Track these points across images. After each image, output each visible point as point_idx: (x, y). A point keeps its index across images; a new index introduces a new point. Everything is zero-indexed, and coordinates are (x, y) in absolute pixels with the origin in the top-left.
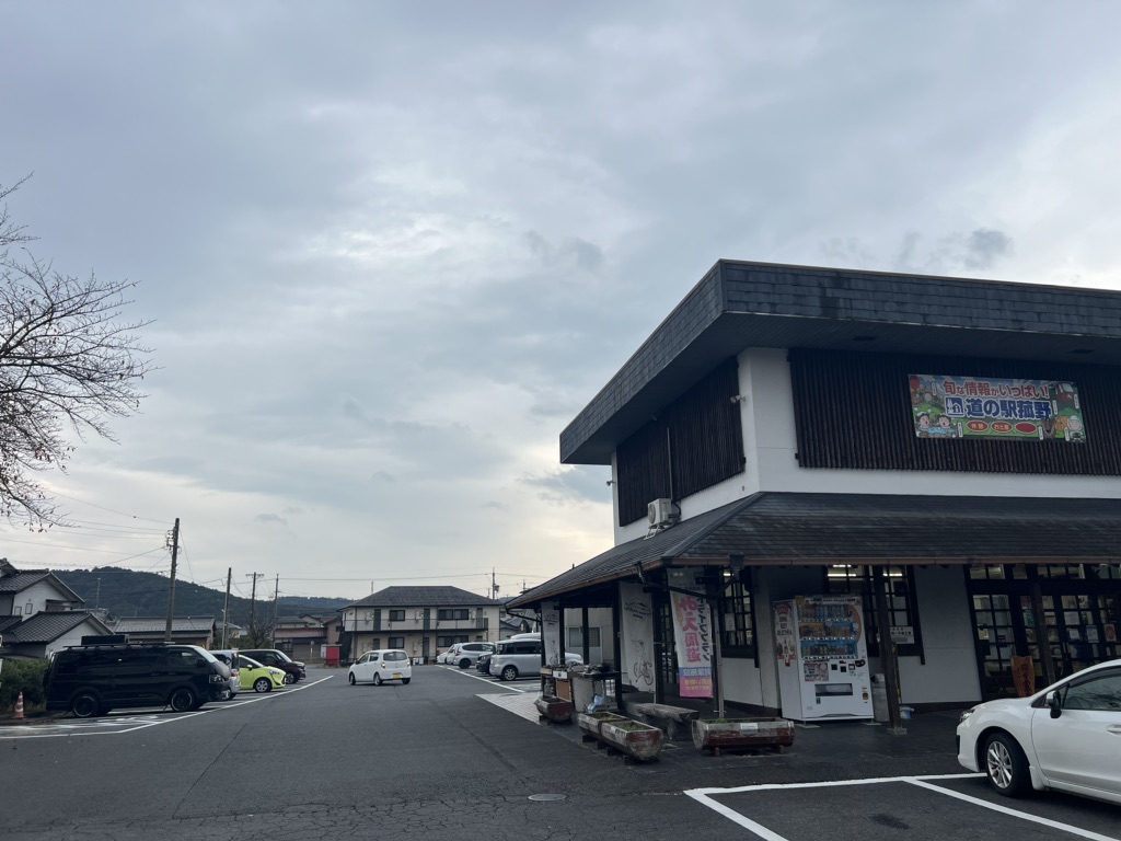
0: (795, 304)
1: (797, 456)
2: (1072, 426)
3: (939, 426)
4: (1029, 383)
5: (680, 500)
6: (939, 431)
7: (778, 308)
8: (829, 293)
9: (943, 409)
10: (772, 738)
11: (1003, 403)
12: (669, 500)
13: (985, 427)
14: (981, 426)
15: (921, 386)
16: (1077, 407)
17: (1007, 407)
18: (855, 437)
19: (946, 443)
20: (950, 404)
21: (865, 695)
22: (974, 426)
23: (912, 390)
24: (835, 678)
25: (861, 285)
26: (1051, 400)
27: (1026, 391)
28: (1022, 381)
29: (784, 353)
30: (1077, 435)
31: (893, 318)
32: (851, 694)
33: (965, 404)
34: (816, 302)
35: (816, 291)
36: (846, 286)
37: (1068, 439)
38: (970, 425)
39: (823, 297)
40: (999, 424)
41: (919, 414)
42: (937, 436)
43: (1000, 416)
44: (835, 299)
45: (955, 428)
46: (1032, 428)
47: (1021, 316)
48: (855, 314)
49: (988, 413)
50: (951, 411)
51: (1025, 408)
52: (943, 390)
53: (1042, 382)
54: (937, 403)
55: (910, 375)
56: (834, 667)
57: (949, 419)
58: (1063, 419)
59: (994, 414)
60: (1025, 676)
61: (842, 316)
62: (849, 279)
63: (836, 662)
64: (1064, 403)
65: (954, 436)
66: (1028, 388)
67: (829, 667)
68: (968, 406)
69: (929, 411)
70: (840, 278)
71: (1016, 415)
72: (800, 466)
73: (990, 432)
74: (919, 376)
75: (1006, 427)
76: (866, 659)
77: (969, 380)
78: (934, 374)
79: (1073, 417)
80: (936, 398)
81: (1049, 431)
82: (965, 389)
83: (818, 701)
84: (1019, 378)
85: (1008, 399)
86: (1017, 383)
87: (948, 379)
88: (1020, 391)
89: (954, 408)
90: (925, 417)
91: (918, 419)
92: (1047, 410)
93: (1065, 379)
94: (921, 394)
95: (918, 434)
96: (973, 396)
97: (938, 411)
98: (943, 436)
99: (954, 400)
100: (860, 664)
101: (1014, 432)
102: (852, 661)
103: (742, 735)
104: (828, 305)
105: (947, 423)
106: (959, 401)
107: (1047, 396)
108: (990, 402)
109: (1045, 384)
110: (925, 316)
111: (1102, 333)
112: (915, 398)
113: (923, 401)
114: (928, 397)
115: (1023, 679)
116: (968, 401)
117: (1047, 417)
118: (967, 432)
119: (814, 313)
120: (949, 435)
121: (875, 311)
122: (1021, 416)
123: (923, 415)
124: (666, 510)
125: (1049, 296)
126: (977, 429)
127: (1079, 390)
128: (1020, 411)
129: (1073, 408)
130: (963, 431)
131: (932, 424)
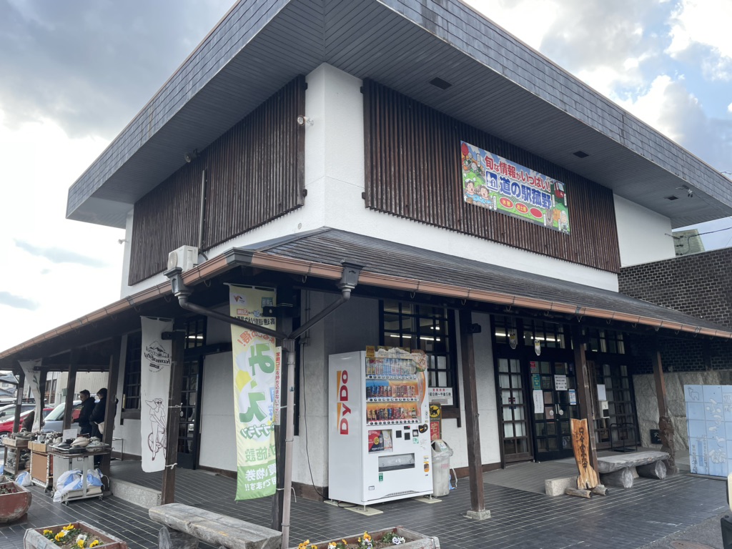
1: (364, 196)
2: (563, 219)
3: (481, 195)
4: (539, 175)
5: (208, 249)
6: (480, 201)
9: (484, 181)
11: (523, 187)
12: (196, 249)
13: (511, 205)
14: (509, 203)
15: (470, 155)
16: (566, 204)
17: (526, 192)
18: (416, 188)
19: (485, 212)
20: (489, 178)
21: (426, 466)
22: (504, 202)
23: (463, 156)
24: (400, 447)
26: (551, 194)
27: (537, 182)
28: (535, 172)
29: (358, 82)
30: (565, 227)
32: (412, 466)
33: (499, 180)
34: (418, 8)
37: (560, 230)
38: (501, 201)
39: (424, 7)
40: (520, 205)
41: (467, 180)
42: (479, 205)
43: (521, 199)
44: (435, 14)
45: (491, 200)
46: (539, 214)
47: (565, 99)
49: (514, 193)
50: (489, 185)
51: (536, 196)
52: (484, 163)
53: (547, 177)
55: (462, 142)
56: (399, 434)
57: (488, 191)
59: (518, 196)
60: (582, 440)
61: (439, 35)
63: (400, 428)
64: (559, 199)
65: (491, 208)
66: (538, 180)
67: (394, 434)
68: (501, 183)
69: (474, 179)
71: (531, 200)
72: (367, 207)
73: (514, 211)
74: (468, 145)
75: (524, 209)
76: (429, 424)
77: (503, 160)
78: (479, 147)
79: (563, 212)
80: (479, 169)
81: (549, 220)
82: (499, 166)
83: (381, 478)
84: (534, 169)
85: (526, 185)
86: (533, 173)
87: (488, 154)
88: (534, 181)
89: (491, 182)
90: (471, 184)
91: (467, 184)
92: (549, 202)
93: (559, 179)
94: (469, 162)
95: (465, 198)
96: (504, 176)
97: (480, 182)
98: (483, 206)
99: (492, 175)
100: (422, 429)
101: (529, 216)
102: (414, 426)
104: (428, 17)
105: (486, 195)
106: (495, 177)
107: (549, 190)
108: (515, 185)
109: (548, 180)
112: (465, 164)
113: (470, 168)
114: (473, 165)
115: (580, 443)
116: (501, 178)
117: (549, 207)
118: (499, 207)
120: (487, 205)
122: (534, 203)
123: (470, 182)
124: (191, 259)
125: (581, 90)
126: (506, 205)
127: (567, 191)
128: (534, 198)
129: (564, 204)
130: (495, 205)
131: (477, 193)
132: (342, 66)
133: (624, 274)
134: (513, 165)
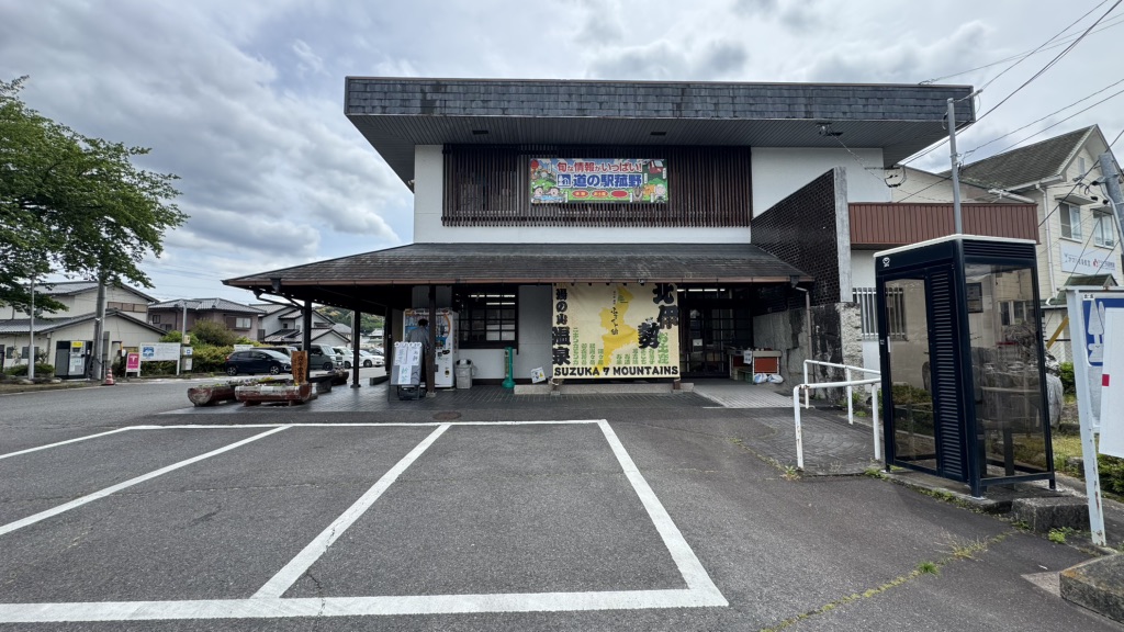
0: (401, 106)
1: (442, 218)
2: (658, 191)
3: (550, 195)
4: (627, 161)
6: (550, 198)
7: (387, 110)
8: (429, 97)
9: (555, 183)
10: (284, 397)
11: (603, 176)
13: (586, 194)
14: (583, 194)
15: (540, 167)
16: (664, 177)
17: (606, 180)
19: (554, 206)
20: (561, 179)
21: (447, 372)
22: (578, 194)
23: (531, 170)
25: (455, 89)
26: (643, 173)
27: (623, 167)
28: (621, 159)
29: (441, 147)
30: (660, 198)
31: (479, 113)
33: (572, 178)
34: (418, 103)
35: (419, 96)
36: (443, 90)
37: (653, 201)
38: (574, 194)
39: (424, 100)
40: (598, 192)
41: (535, 187)
42: (547, 202)
43: (600, 186)
44: (433, 101)
45: (563, 195)
46: (624, 194)
47: (585, 106)
48: (447, 111)
49: (590, 184)
50: (561, 184)
51: (621, 180)
52: (556, 169)
53: (638, 160)
54: (551, 178)
55: (531, 160)
57: (559, 189)
58: (650, 187)
59: (596, 185)
61: (436, 114)
62: (446, 86)
64: (654, 175)
65: (561, 201)
66: (626, 165)
68: (575, 180)
70: (439, 85)
71: (613, 185)
72: (443, 225)
73: (590, 198)
74: (539, 159)
75: (604, 194)
76: (451, 350)
77: (579, 160)
78: (551, 158)
79: (660, 185)
80: (550, 175)
81: (638, 196)
82: (574, 167)
84: (619, 157)
85: (608, 173)
86: (617, 162)
87: (562, 161)
88: (619, 167)
89: (563, 182)
90: (539, 189)
91: (534, 190)
92: (639, 180)
93: (658, 157)
94: (538, 173)
95: (533, 200)
96: (580, 173)
97: (550, 184)
98: (552, 202)
99: (564, 176)
100: (446, 352)
101: (610, 198)
103: (262, 394)
104: (427, 106)
105: (557, 193)
106: (568, 176)
107: (641, 170)
108: (593, 177)
109: (640, 162)
110: (504, 110)
111: (654, 116)
112: (533, 176)
113: (539, 177)
114: (544, 175)
116: (575, 176)
117: (638, 185)
118: (571, 199)
119: (415, 112)
120: (557, 201)
121: (464, 109)
122: (616, 186)
123: (538, 187)
126: (580, 195)
127: (668, 164)
128: (617, 182)
129: (661, 177)
130: (568, 197)
131: (545, 193)
132: (426, 142)
133: (756, 224)
134: (589, 161)
